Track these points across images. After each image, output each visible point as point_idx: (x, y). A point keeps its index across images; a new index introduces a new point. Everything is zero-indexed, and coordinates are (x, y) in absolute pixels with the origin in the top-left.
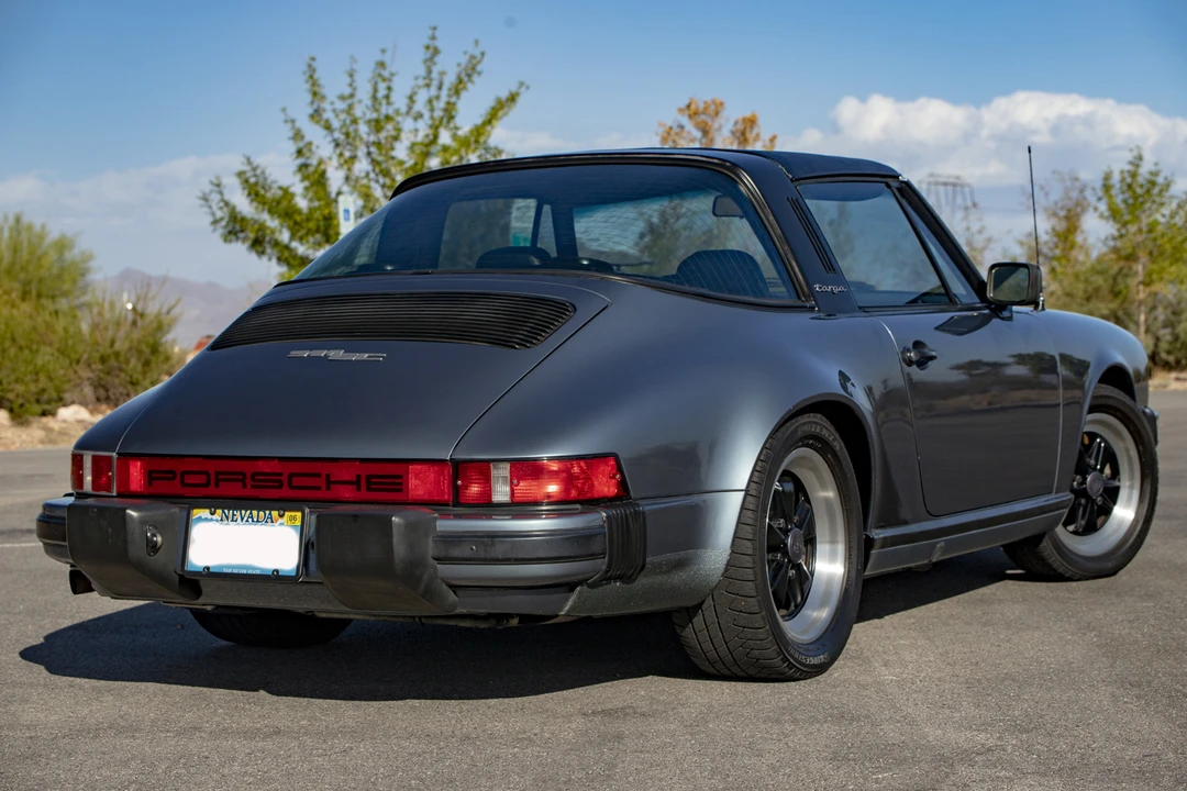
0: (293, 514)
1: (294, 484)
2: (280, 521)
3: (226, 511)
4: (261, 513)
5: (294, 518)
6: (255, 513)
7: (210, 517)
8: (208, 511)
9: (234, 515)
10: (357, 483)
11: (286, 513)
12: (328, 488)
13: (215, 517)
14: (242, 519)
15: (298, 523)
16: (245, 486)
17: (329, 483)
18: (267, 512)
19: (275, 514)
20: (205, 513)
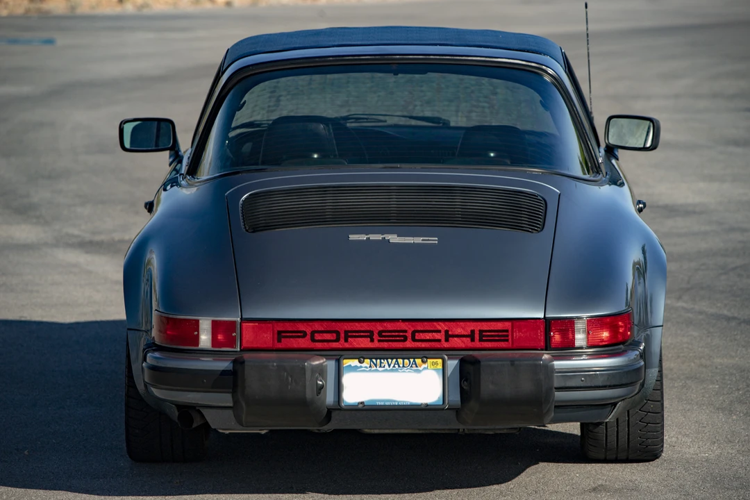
0: (435, 360)
1: (416, 338)
2: (424, 366)
3: (374, 360)
4: (406, 361)
5: (437, 364)
6: (400, 361)
7: (359, 365)
8: (357, 361)
9: (381, 363)
10: (471, 336)
11: (429, 360)
12: (447, 340)
13: (364, 365)
14: (389, 366)
15: (440, 367)
16: (372, 340)
17: (448, 336)
18: (412, 360)
19: (418, 361)
20: (355, 362)
